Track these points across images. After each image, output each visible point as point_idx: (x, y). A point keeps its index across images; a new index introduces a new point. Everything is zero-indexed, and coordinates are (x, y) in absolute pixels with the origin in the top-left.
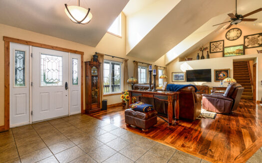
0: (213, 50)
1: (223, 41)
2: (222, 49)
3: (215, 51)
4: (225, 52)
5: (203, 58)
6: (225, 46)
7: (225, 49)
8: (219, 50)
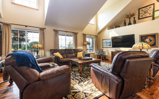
0: (142, 16)
1: (154, 4)
2: (152, 14)
3: (144, 16)
4: (155, 16)
5: (130, 24)
6: (155, 10)
7: (156, 13)
8: (148, 15)
